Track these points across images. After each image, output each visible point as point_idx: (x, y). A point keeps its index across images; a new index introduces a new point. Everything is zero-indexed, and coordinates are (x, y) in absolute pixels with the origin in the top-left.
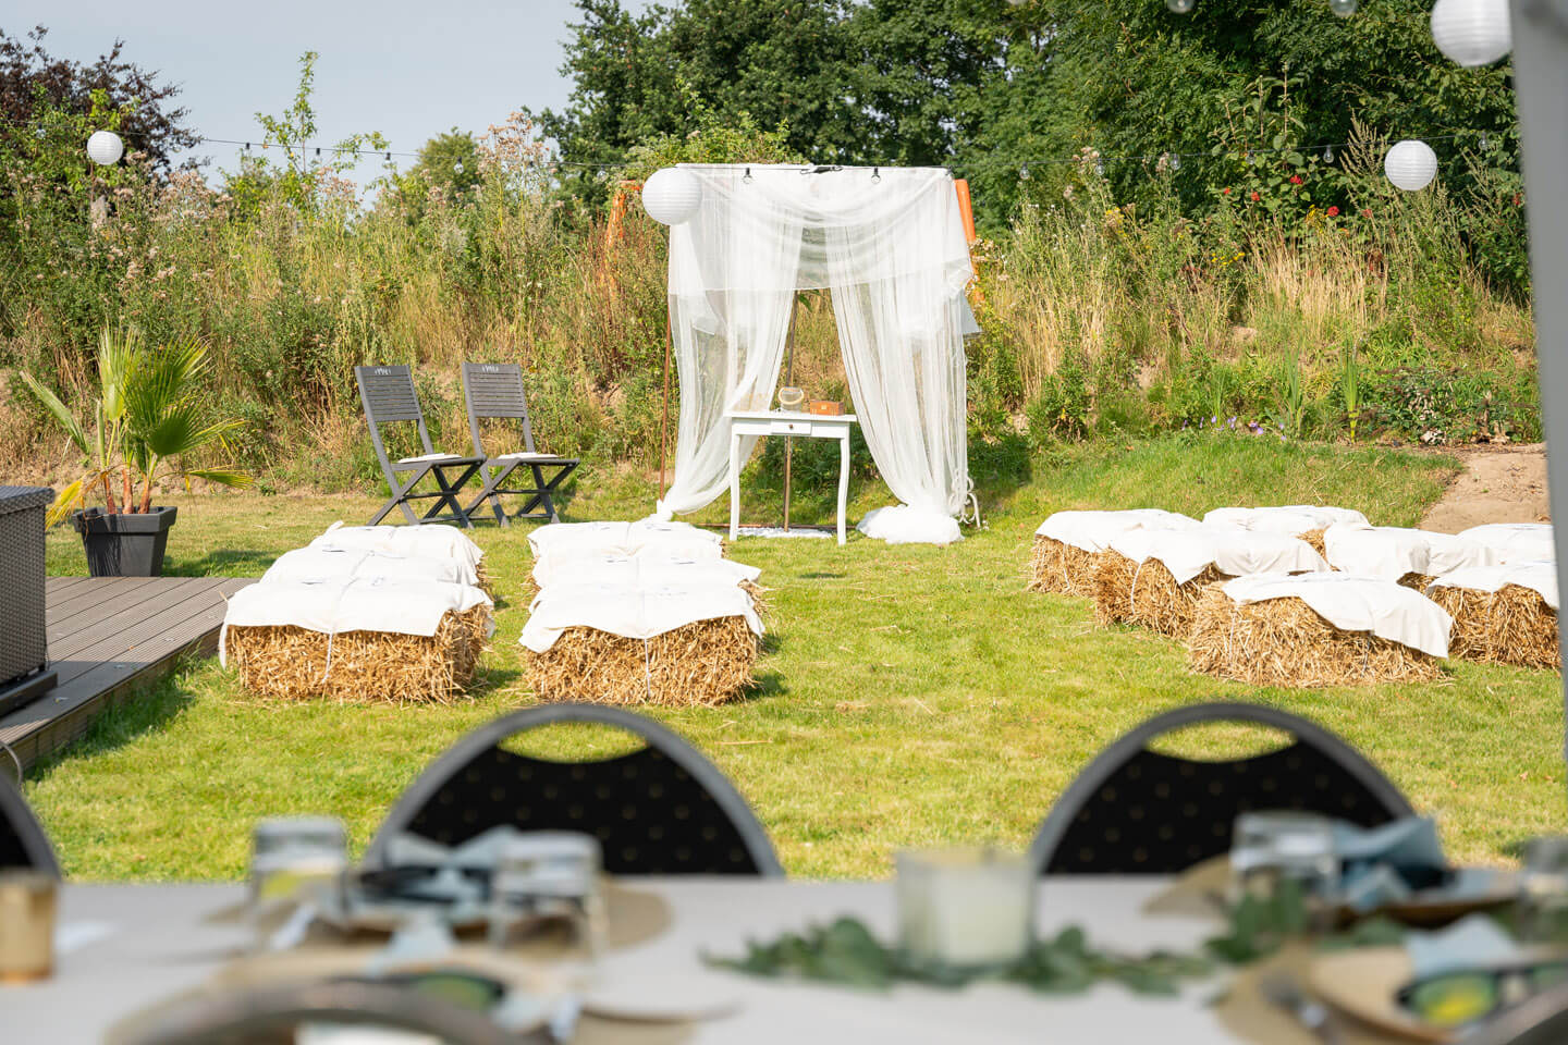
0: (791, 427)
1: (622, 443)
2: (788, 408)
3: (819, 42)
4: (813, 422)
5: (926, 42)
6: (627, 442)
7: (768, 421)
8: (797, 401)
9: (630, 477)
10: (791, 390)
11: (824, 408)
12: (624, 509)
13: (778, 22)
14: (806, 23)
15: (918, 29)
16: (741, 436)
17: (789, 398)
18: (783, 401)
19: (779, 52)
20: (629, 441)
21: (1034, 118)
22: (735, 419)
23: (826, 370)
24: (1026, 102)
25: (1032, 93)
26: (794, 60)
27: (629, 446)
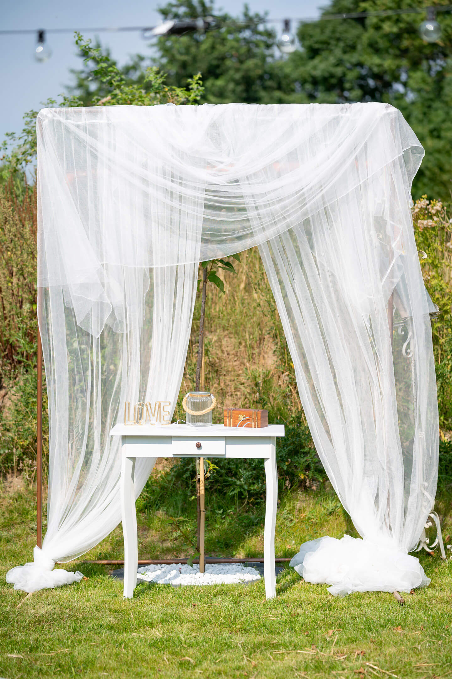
0: (199, 446)
1: (12, 454)
2: (196, 420)
3: (261, 78)
4: (228, 439)
5: (344, 75)
6: (17, 452)
7: (168, 439)
8: (208, 410)
9: (19, 497)
10: (199, 396)
11: (242, 418)
12: (8, 541)
13: (229, 63)
14: (250, 63)
15: (337, 65)
16: (133, 459)
17: (196, 406)
18: (189, 411)
19: (231, 86)
20: (20, 450)
21: (432, 126)
22: (125, 439)
23: (251, 358)
24: (425, 114)
25: (429, 107)
26: (242, 91)
27: (20, 459)
